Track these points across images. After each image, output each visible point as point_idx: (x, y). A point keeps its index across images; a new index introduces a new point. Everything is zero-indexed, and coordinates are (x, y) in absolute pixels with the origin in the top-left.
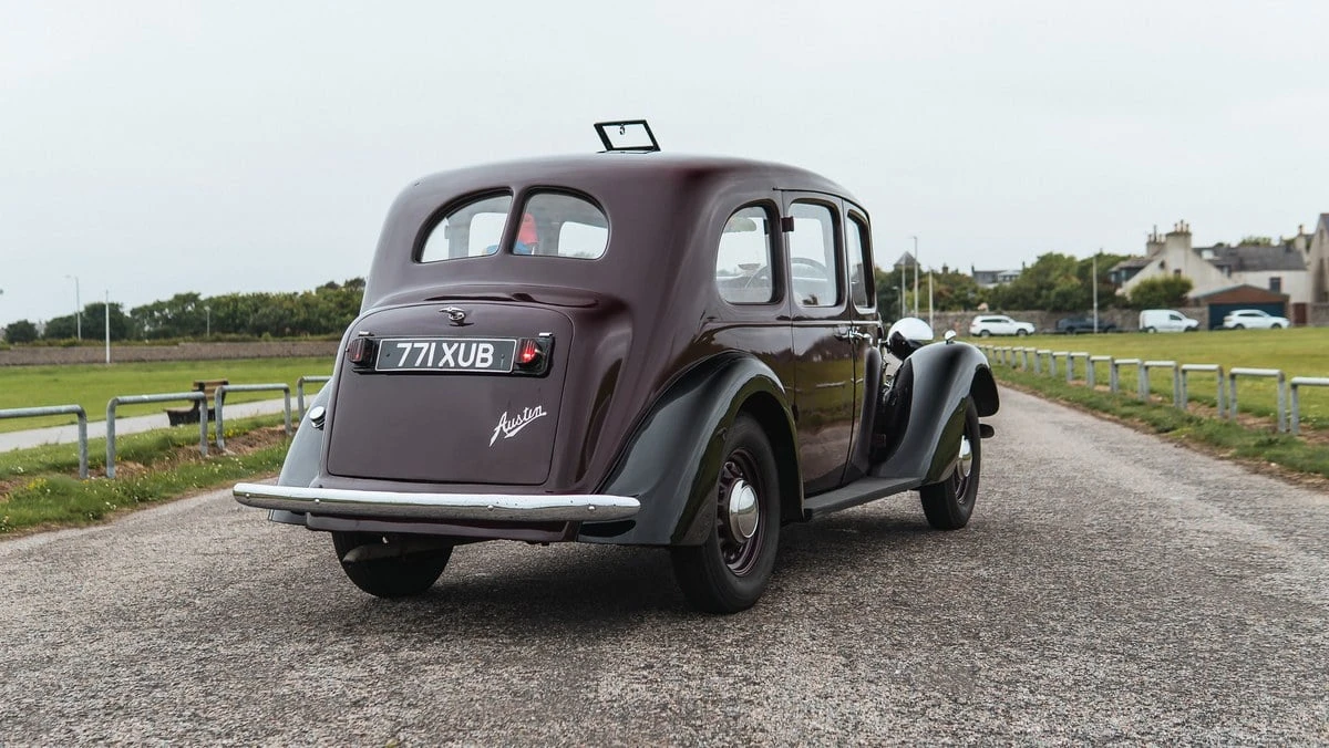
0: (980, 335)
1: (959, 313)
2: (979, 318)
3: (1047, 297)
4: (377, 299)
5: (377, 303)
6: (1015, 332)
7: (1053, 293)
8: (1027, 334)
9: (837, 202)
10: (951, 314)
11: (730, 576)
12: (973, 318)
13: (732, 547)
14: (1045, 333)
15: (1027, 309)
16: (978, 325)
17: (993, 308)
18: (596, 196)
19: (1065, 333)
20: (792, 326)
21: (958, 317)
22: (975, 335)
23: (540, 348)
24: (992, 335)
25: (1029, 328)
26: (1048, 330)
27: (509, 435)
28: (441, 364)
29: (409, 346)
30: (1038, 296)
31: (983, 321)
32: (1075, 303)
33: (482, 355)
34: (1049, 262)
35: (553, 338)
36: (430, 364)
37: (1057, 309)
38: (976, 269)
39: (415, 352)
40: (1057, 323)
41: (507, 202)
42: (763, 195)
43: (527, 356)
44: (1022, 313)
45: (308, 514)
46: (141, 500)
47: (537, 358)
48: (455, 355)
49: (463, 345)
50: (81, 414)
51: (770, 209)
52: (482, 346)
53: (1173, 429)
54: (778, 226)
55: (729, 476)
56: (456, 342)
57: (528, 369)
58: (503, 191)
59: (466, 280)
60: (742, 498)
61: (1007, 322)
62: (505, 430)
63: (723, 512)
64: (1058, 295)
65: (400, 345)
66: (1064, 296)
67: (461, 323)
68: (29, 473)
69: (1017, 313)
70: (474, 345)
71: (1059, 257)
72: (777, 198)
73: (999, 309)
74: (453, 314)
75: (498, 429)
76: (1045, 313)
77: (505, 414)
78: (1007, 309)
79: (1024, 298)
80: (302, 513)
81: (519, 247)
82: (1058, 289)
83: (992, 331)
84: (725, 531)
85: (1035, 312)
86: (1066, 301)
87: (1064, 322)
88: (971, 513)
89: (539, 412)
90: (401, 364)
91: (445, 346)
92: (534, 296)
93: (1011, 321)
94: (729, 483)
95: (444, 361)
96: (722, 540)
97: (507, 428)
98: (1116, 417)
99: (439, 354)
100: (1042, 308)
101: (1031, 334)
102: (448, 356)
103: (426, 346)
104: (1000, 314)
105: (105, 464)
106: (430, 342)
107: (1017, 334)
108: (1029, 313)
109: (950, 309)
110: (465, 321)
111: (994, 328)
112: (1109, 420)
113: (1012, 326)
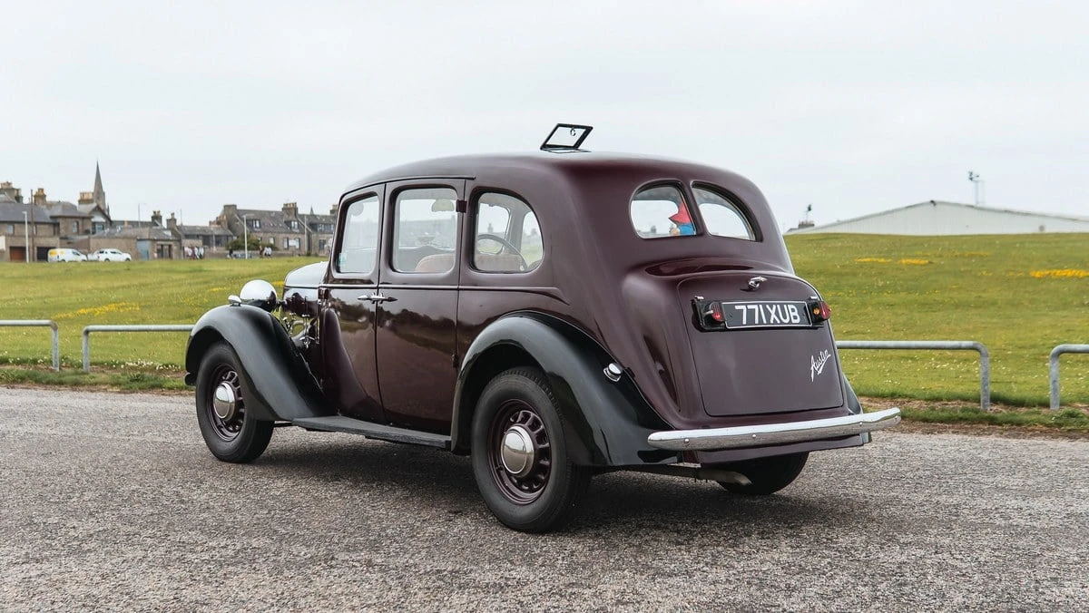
27: (820, 372)
28: (772, 322)
36: (765, 322)
39: (751, 313)
49: (778, 306)
52: (790, 307)
65: (737, 307)
90: (744, 322)
91: (768, 306)
99: (768, 315)
103: (756, 307)
106: (758, 304)
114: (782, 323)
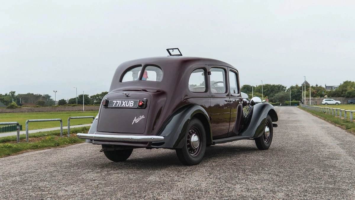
0: (325, 104)
1: (319, 98)
2: (325, 99)
3: (345, 94)
4: (112, 90)
5: (112, 91)
6: (335, 103)
7: (346, 92)
8: (338, 104)
9: (226, 68)
10: (316, 98)
11: (190, 156)
12: (323, 99)
13: (192, 150)
14: (344, 104)
15: (338, 97)
16: (324, 101)
17: (328, 97)
18: (160, 67)
19: (350, 104)
20: (210, 97)
21: (319, 99)
22: (323, 104)
23: (143, 102)
24: (328, 104)
25: (339, 102)
26: (345, 103)
27: (136, 122)
28: (122, 106)
29: (115, 102)
30: (342, 93)
31: (326, 100)
32: (353, 95)
33: (131, 104)
34: (347, 83)
35: (147, 100)
36: (120, 106)
37: (348, 97)
38: (326, 86)
39: (117, 103)
40: (347, 101)
41: (141, 68)
42: (203, 66)
43: (140, 104)
44: (338, 98)
45: (93, 140)
46: (74, 142)
47: (143, 104)
48: (125, 104)
49: (127, 101)
50: (61, 121)
51: (205, 70)
52: (131, 101)
53: (351, 128)
54: (207, 74)
55: (191, 133)
56: (125, 101)
57: (141, 107)
58: (140, 66)
59: (131, 86)
60: (194, 138)
61: (333, 101)
62: (136, 121)
63: (189, 141)
64: (348, 93)
65: (114, 101)
66: (350, 93)
67: (127, 96)
68: (48, 135)
69: (336, 98)
70: (129, 101)
71: (350, 82)
72: (207, 67)
73: (330, 97)
74: (126, 94)
75: (134, 121)
76: (344, 98)
77: (136, 117)
78: (333, 97)
79: (338, 94)
80: (92, 140)
81: (143, 79)
82: (348, 91)
83: (328, 103)
84: (189, 146)
85: (341, 98)
86: (350, 95)
87: (350, 101)
88: (270, 146)
89: (143, 117)
90: (114, 106)
91: (123, 101)
92: (147, 90)
93: (334, 100)
94: (191, 135)
95: (123, 105)
96: (189, 148)
97: (136, 120)
98: (340, 125)
99: (122, 103)
100: (343, 97)
101: (340, 104)
102: (124, 104)
103: (119, 101)
104: (331, 98)
105: (67, 134)
107: (336, 104)
108: (339, 98)
109: (316, 97)
110: (128, 96)
111: (329, 102)
112: (338, 126)
113: (334, 102)
114: (126, 106)
